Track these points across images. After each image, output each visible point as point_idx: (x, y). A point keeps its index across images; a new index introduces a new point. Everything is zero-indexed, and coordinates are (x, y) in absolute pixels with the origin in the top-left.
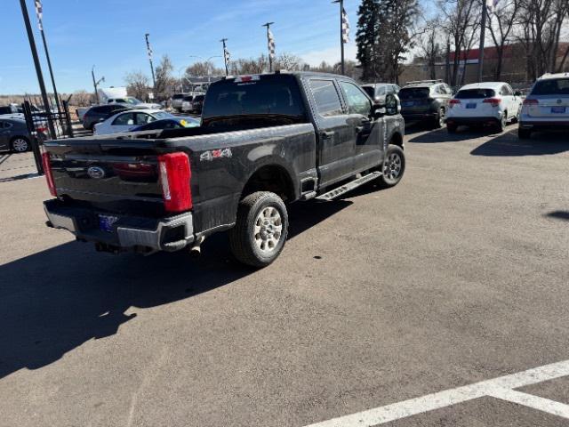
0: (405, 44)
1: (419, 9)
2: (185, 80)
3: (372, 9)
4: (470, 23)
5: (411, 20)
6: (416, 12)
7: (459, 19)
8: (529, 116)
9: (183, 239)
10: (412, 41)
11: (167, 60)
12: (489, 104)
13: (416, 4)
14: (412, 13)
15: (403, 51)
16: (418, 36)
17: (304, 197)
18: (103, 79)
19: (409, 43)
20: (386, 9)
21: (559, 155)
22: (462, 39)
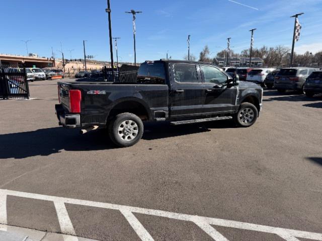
2: (215, 59)
9: (74, 124)
17: (156, 120)
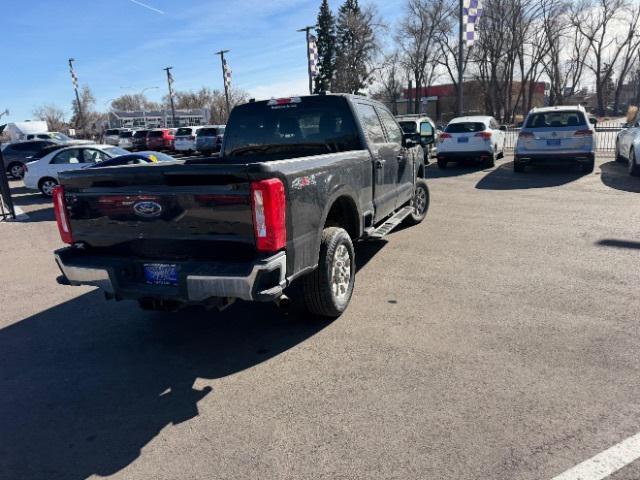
0: (364, 79)
1: (377, 43)
2: (111, 114)
3: (328, 42)
4: (429, 60)
5: (369, 54)
6: (374, 46)
7: (418, 55)
8: (525, 149)
9: (278, 284)
10: (371, 76)
11: (87, 92)
12: (481, 138)
13: (373, 39)
14: (369, 48)
15: (362, 87)
16: (377, 71)
17: (366, 233)
18: (7, 112)
19: (367, 79)
20: (343, 42)
21: (564, 186)
22: (422, 75)
